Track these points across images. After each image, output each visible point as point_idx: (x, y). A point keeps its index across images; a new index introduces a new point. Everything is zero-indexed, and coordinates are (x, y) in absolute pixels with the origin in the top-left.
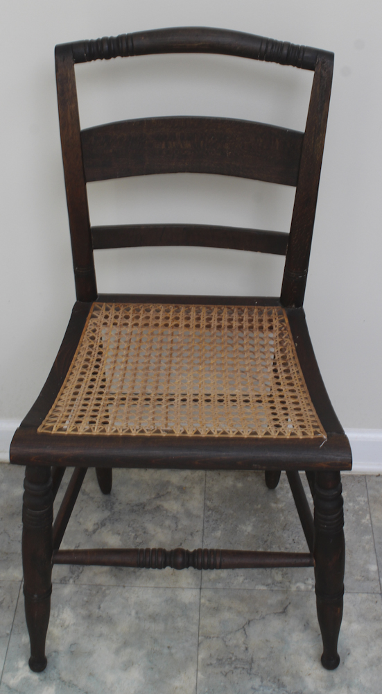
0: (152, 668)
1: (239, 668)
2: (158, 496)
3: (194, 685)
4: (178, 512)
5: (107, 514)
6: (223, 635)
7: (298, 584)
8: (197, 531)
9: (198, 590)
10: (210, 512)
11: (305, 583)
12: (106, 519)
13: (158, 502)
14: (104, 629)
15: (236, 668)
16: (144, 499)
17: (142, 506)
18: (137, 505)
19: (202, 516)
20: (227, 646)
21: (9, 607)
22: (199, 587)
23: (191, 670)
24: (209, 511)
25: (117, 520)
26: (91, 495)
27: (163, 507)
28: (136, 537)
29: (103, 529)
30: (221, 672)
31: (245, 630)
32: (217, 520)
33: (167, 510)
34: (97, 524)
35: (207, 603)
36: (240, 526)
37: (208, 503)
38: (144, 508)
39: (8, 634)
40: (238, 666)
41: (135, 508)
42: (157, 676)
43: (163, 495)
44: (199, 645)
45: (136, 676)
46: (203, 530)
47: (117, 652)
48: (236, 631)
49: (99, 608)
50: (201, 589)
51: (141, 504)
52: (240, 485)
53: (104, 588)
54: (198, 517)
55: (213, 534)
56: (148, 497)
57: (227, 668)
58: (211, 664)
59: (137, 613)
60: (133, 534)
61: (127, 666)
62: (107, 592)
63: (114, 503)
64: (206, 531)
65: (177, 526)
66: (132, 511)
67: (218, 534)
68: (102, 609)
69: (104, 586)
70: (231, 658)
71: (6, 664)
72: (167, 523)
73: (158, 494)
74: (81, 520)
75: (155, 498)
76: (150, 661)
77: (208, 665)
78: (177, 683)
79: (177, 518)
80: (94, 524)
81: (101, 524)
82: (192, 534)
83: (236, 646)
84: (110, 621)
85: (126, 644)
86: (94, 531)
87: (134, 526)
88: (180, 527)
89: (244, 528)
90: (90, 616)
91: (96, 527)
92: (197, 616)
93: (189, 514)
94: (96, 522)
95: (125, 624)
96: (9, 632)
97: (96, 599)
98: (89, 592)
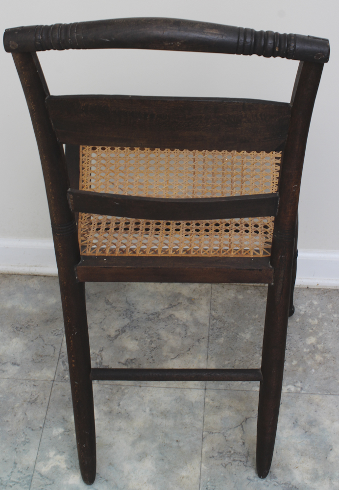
0: (163, 460)
1: (237, 460)
2: (171, 306)
3: (198, 475)
4: (187, 321)
5: (127, 321)
6: (223, 431)
7: (289, 387)
8: (203, 338)
9: (203, 391)
10: (215, 321)
11: (295, 386)
12: (126, 326)
13: (171, 312)
14: (121, 423)
15: (234, 460)
16: (159, 308)
17: (157, 314)
18: (152, 314)
19: (208, 324)
20: (227, 441)
21: (42, 403)
22: (204, 388)
23: (196, 461)
24: (213, 320)
25: (135, 327)
26: (113, 305)
27: (174, 316)
28: (151, 342)
29: (124, 334)
30: (222, 464)
31: (242, 427)
32: (220, 329)
33: (178, 319)
34: (118, 330)
35: (211, 402)
36: (240, 334)
37: (213, 313)
38: (158, 317)
39: (41, 428)
40: (236, 459)
41: (151, 316)
42: (167, 467)
43: (175, 306)
44: (203, 439)
45: (149, 465)
46: (208, 337)
47: (133, 444)
48: (235, 427)
49: (119, 405)
50: (205, 389)
51: (156, 313)
52: (240, 297)
53: (123, 388)
54: (204, 325)
55: (217, 341)
56: (162, 307)
57: (227, 460)
58: (213, 457)
59: (151, 410)
60: (149, 340)
61: (142, 457)
62: (126, 391)
63: (133, 312)
64: (211, 337)
65: (186, 333)
66: (149, 319)
67: (222, 340)
68: (121, 406)
69: (124, 386)
70: (230, 452)
71: (39, 455)
72: (178, 330)
73: (171, 304)
74: (105, 327)
75: (167, 308)
76: (161, 453)
77: (211, 457)
78: (184, 474)
79: (187, 326)
80: (116, 331)
81: (122, 330)
82: (198, 340)
83: (235, 441)
84: (128, 416)
85: (141, 437)
86: (116, 337)
87: (150, 332)
88: (189, 334)
89: (243, 335)
90: (110, 412)
91: (118, 333)
92: (201, 413)
93: (197, 323)
94: (118, 329)
95: (140, 420)
96: (42, 426)
97: (117, 397)
98: (110, 391)
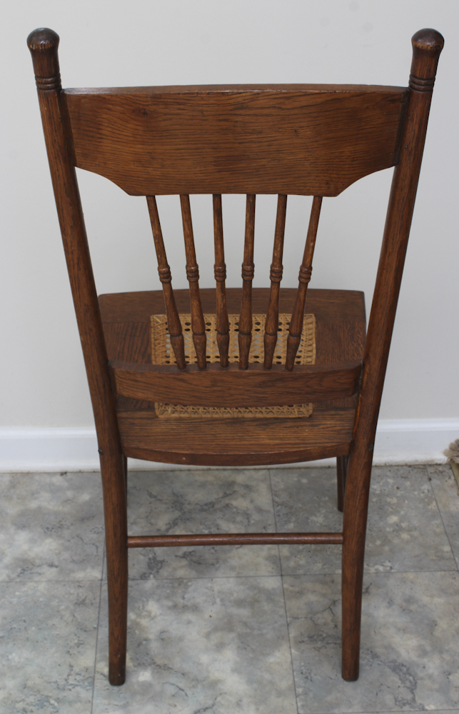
0: (245, 648)
1: (331, 643)
2: (226, 495)
3: (289, 660)
4: (248, 509)
5: (177, 514)
6: (310, 616)
7: (377, 567)
8: (270, 525)
9: (280, 578)
10: (280, 507)
11: (383, 565)
12: (177, 519)
13: (227, 501)
14: (189, 616)
15: (328, 643)
16: (213, 498)
17: (212, 504)
18: (206, 505)
19: (272, 511)
20: (316, 625)
21: (92, 604)
22: (280, 574)
23: (285, 647)
24: (278, 506)
25: (188, 519)
26: (159, 497)
27: (232, 505)
29: (176, 527)
30: (314, 648)
31: (331, 610)
32: (287, 514)
33: (236, 508)
34: (169, 523)
35: (290, 588)
36: (311, 518)
37: (276, 499)
38: (213, 507)
39: (95, 628)
40: (330, 641)
41: (205, 507)
42: (251, 655)
43: (230, 494)
44: (288, 625)
45: (230, 656)
46: (276, 524)
47: (208, 635)
48: (323, 611)
49: (184, 598)
50: (282, 576)
51: (210, 503)
52: (304, 481)
53: (185, 581)
54: (268, 512)
55: (286, 527)
56: (216, 497)
57: (319, 644)
58: (303, 641)
59: (222, 600)
61: (220, 647)
62: (189, 584)
63: (183, 504)
64: (278, 524)
65: (249, 522)
66: (202, 510)
68: (186, 599)
69: (186, 579)
70: (321, 635)
72: (239, 519)
73: (225, 493)
74: (152, 521)
75: (222, 497)
76: (242, 643)
77: (300, 642)
78: (271, 659)
79: (248, 514)
80: (166, 525)
81: (173, 523)
83: (325, 624)
84: (195, 609)
85: (216, 629)
86: (167, 530)
87: (206, 523)
88: (252, 522)
89: (314, 518)
90: (175, 606)
91: (168, 526)
92: (282, 600)
93: (259, 510)
94: (168, 522)
95: (213, 611)
96: (95, 626)
97: (180, 591)
98: (171, 585)
